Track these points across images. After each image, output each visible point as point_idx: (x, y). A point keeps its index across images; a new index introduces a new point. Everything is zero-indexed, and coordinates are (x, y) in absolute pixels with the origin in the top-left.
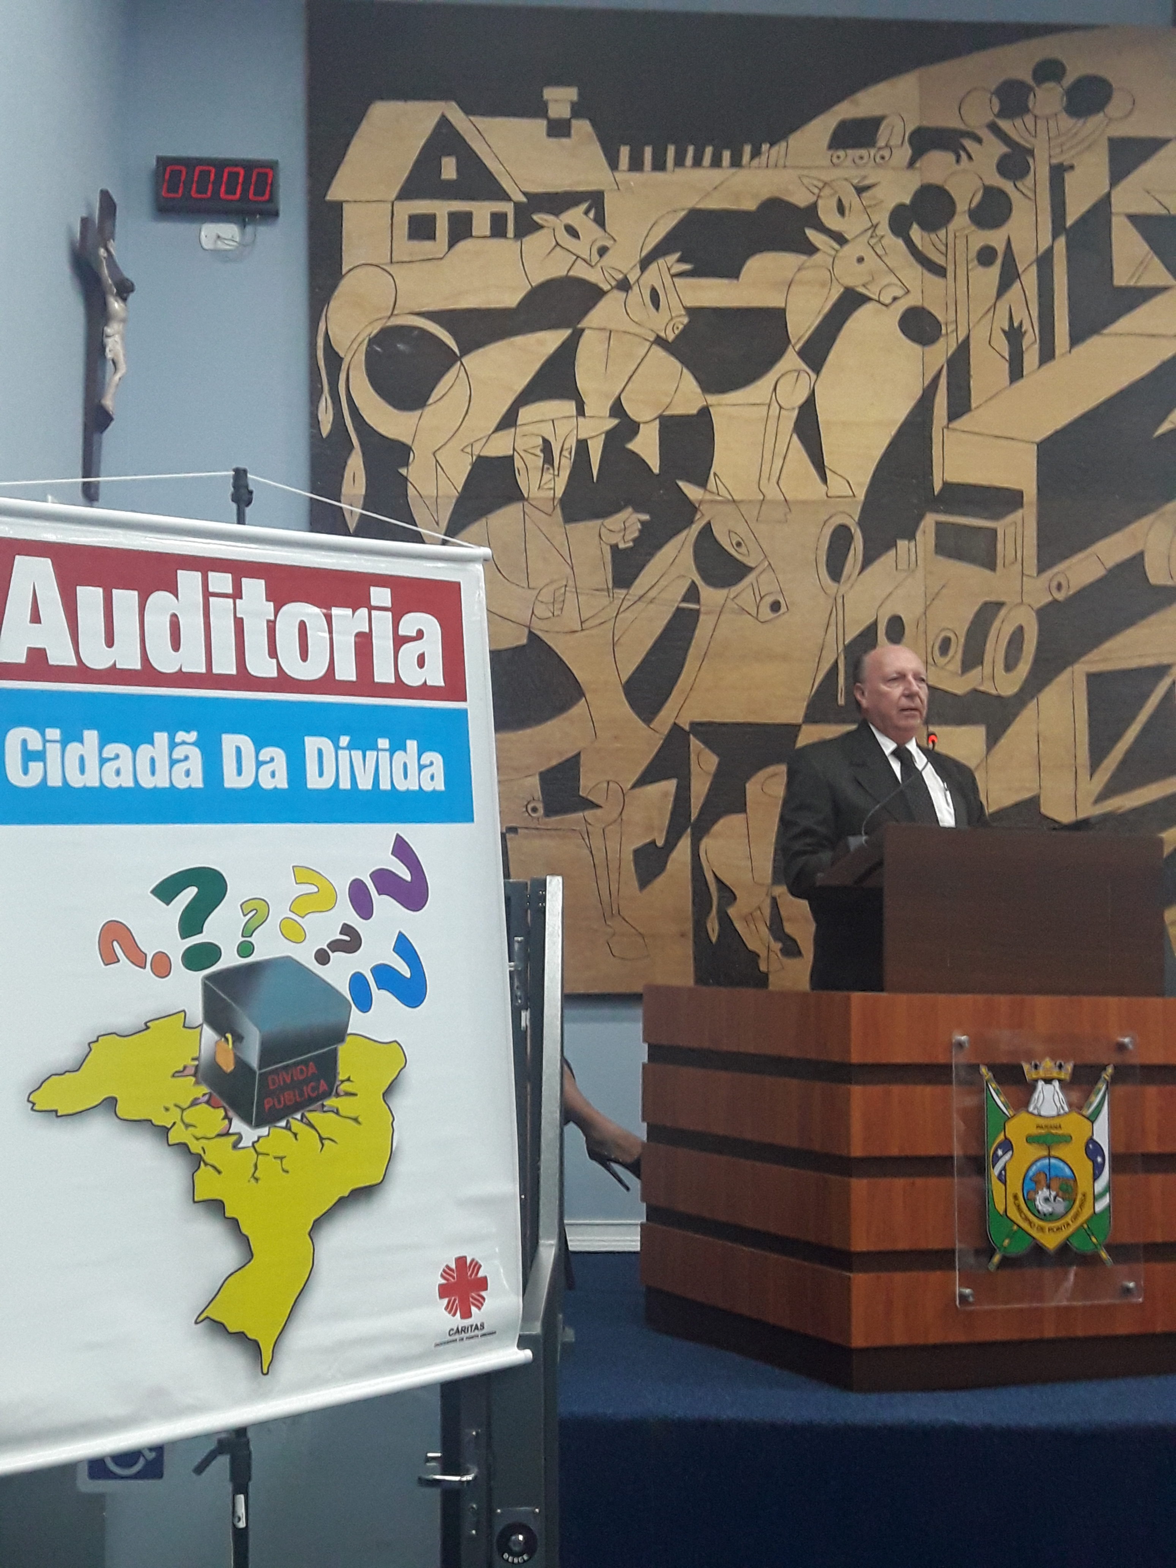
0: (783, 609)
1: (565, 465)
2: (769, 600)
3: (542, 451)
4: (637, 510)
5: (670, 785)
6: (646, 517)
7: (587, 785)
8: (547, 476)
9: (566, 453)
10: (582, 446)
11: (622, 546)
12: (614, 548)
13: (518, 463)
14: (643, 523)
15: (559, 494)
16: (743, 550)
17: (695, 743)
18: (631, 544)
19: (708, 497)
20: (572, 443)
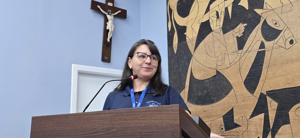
0: (294, 42)
1: (222, 17)
2: (289, 40)
3: (216, 15)
4: (243, 23)
5: (262, 116)
6: (246, 25)
7: (237, 119)
8: (218, 22)
9: (222, 13)
10: (226, 9)
11: (239, 36)
12: (237, 37)
13: (211, 21)
14: (245, 27)
15: (221, 26)
16: (278, 25)
17: (269, 99)
18: (242, 35)
19: (264, 11)
20: (224, 10)
